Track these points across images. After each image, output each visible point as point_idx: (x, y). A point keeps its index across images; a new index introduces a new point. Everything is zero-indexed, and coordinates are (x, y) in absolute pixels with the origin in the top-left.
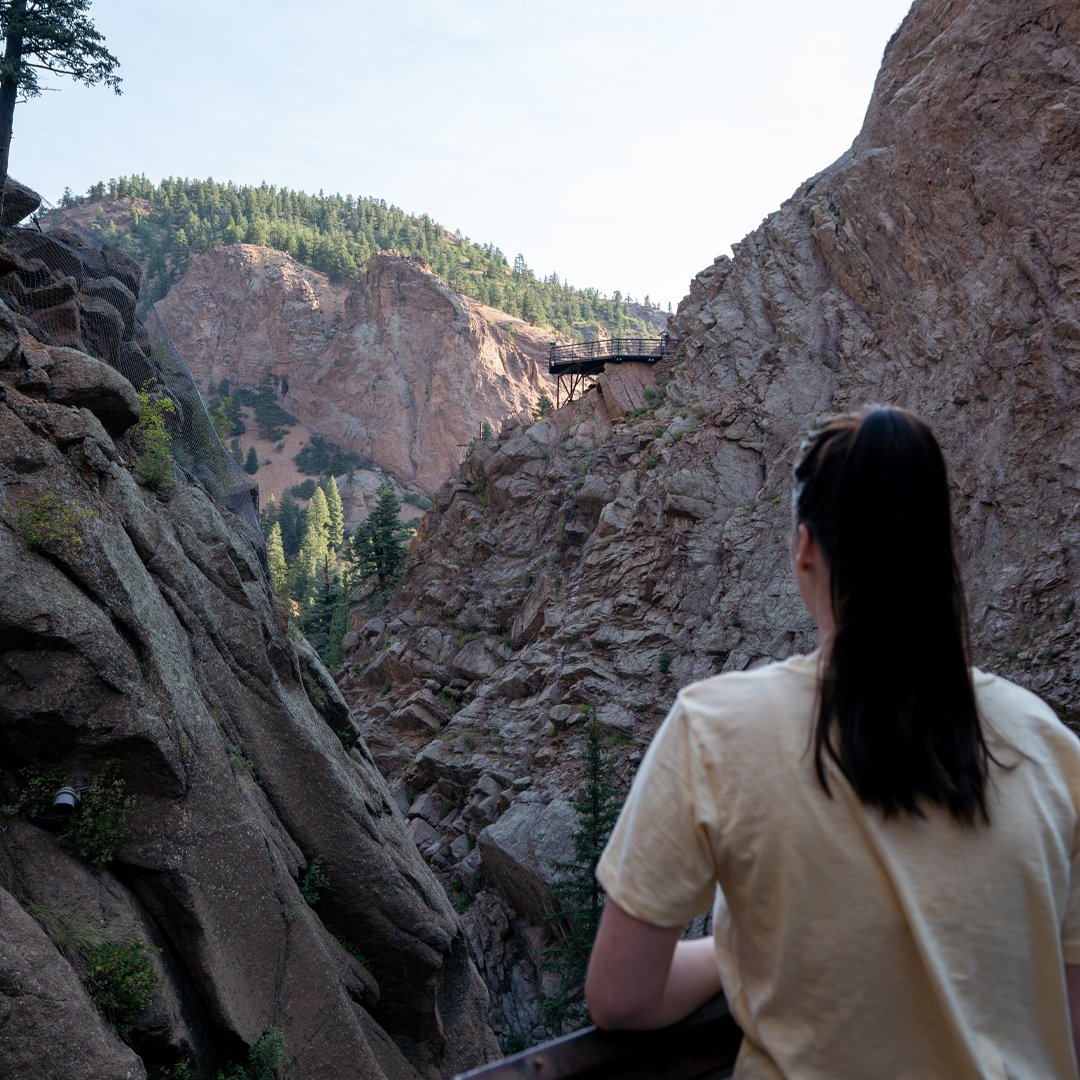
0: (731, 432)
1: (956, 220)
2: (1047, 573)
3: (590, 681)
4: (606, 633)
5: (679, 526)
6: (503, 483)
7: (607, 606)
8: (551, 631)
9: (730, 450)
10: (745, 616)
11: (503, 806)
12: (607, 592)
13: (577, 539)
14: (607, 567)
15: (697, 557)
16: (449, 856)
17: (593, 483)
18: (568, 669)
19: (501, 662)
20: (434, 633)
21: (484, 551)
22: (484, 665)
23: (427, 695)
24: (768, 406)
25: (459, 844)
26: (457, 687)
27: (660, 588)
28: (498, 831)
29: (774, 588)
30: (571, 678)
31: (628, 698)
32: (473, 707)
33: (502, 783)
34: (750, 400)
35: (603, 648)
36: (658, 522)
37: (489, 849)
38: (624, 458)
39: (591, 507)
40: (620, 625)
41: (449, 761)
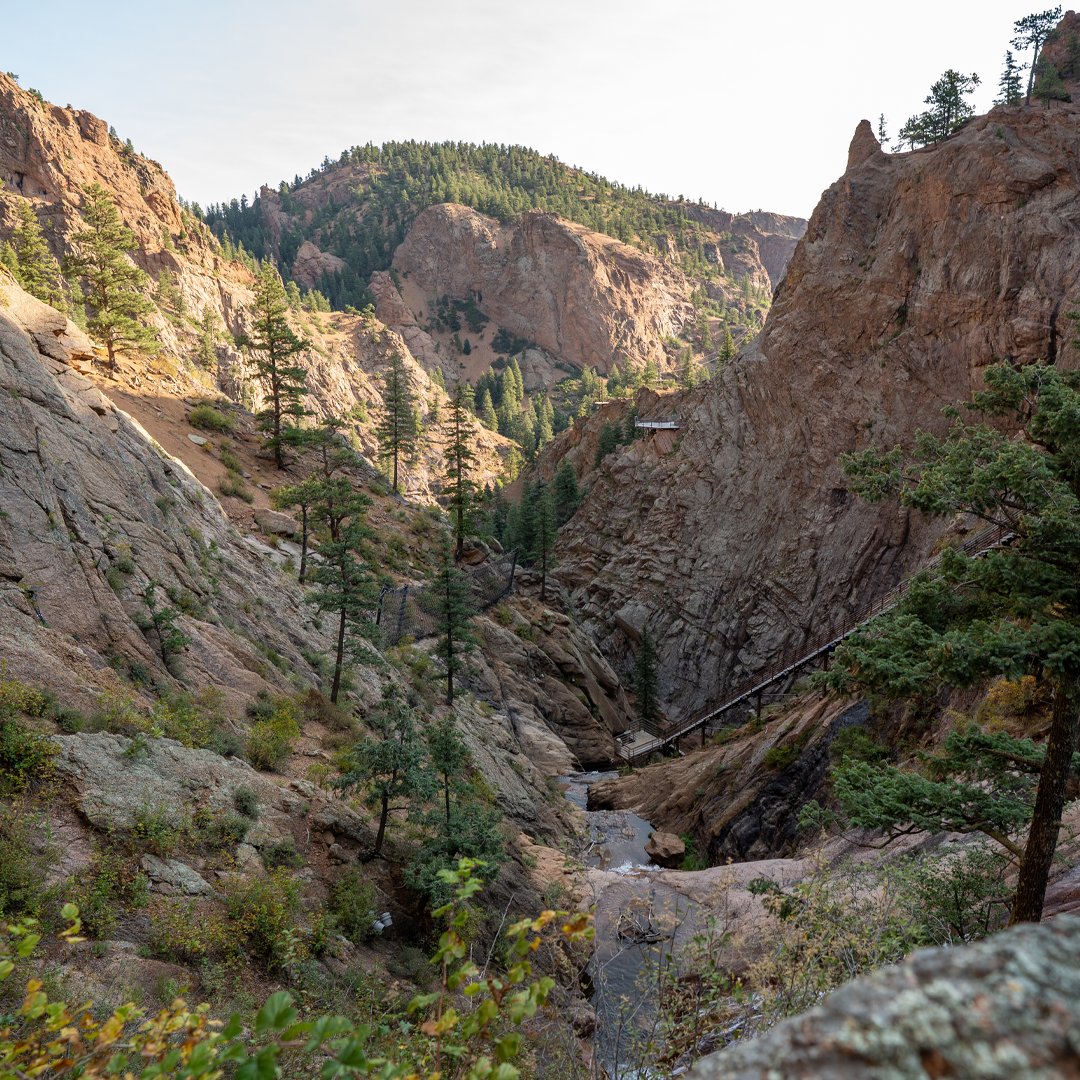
0: (701, 475)
1: (784, 404)
2: (793, 546)
3: (651, 563)
4: (656, 547)
5: (682, 511)
6: (618, 477)
7: (657, 537)
8: (637, 542)
9: (701, 482)
10: (702, 548)
11: (623, 604)
12: (657, 531)
13: (646, 510)
14: (657, 523)
15: (688, 523)
16: (605, 617)
17: (652, 490)
18: (643, 557)
19: (619, 549)
20: (594, 536)
21: (611, 505)
22: (613, 550)
23: (593, 560)
24: (715, 465)
25: (608, 613)
26: (603, 558)
27: (675, 534)
28: (621, 613)
29: (712, 538)
30: (644, 561)
31: (663, 571)
32: (610, 565)
33: (622, 595)
34: (709, 461)
35: (655, 552)
36: (674, 508)
37: (618, 618)
38: (663, 480)
39: (651, 499)
40: (661, 544)
41: (603, 586)
